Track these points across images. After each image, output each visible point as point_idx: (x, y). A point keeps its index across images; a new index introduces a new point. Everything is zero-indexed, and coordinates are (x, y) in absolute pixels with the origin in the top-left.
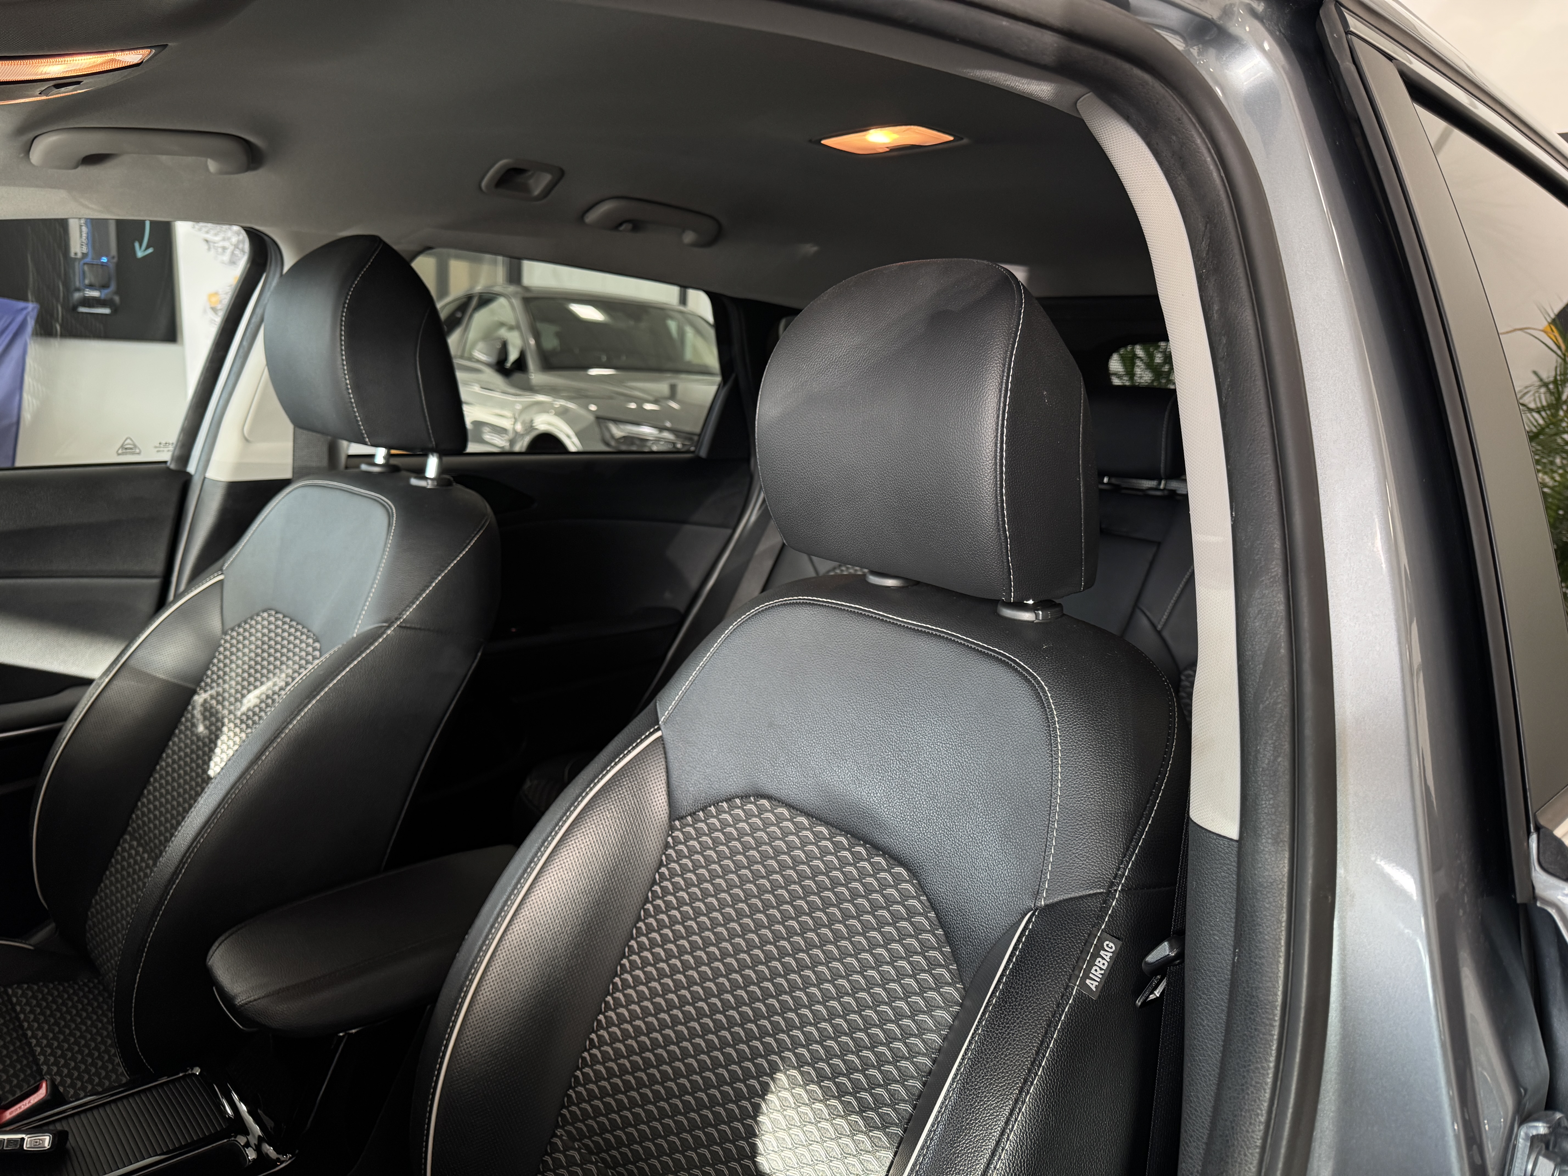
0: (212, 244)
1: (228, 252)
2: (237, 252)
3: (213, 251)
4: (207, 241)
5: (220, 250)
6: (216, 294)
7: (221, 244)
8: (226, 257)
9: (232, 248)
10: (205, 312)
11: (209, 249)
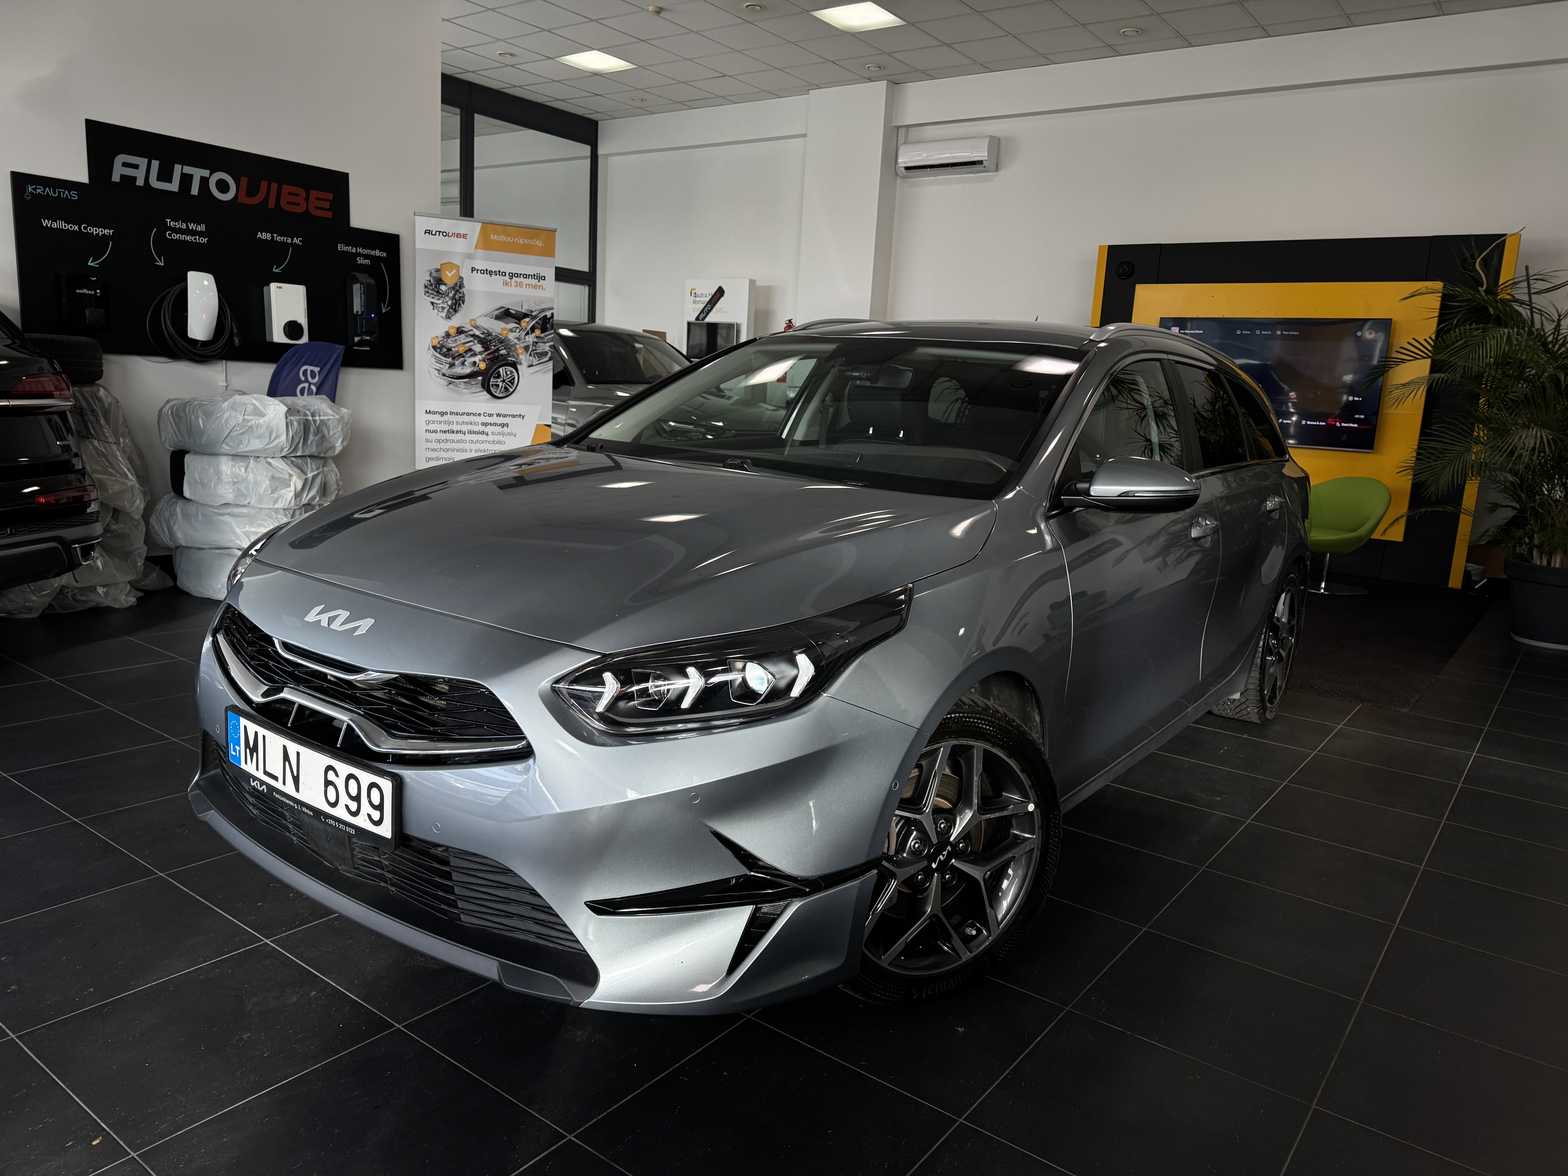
0: (435, 305)
1: (446, 311)
2: (451, 310)
3: (436, 311)
4: (432, 303)
5: (440, 310)
6: (437, 337)
7: (441, 305)
8: (444, 314)
9: (448, 308)
10: (429, 349)
11: (434, 309)
